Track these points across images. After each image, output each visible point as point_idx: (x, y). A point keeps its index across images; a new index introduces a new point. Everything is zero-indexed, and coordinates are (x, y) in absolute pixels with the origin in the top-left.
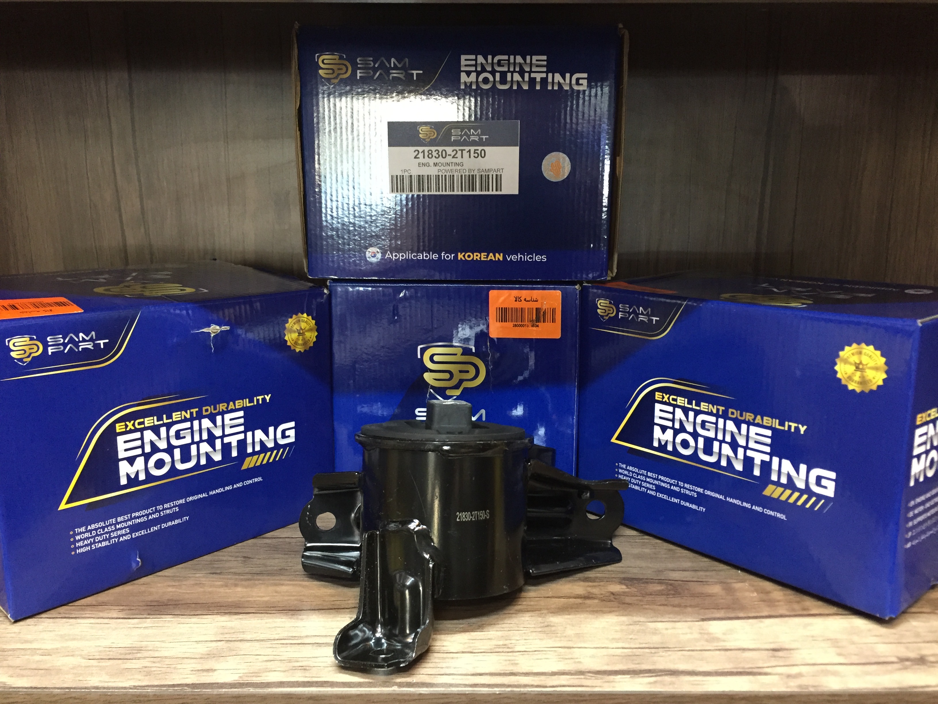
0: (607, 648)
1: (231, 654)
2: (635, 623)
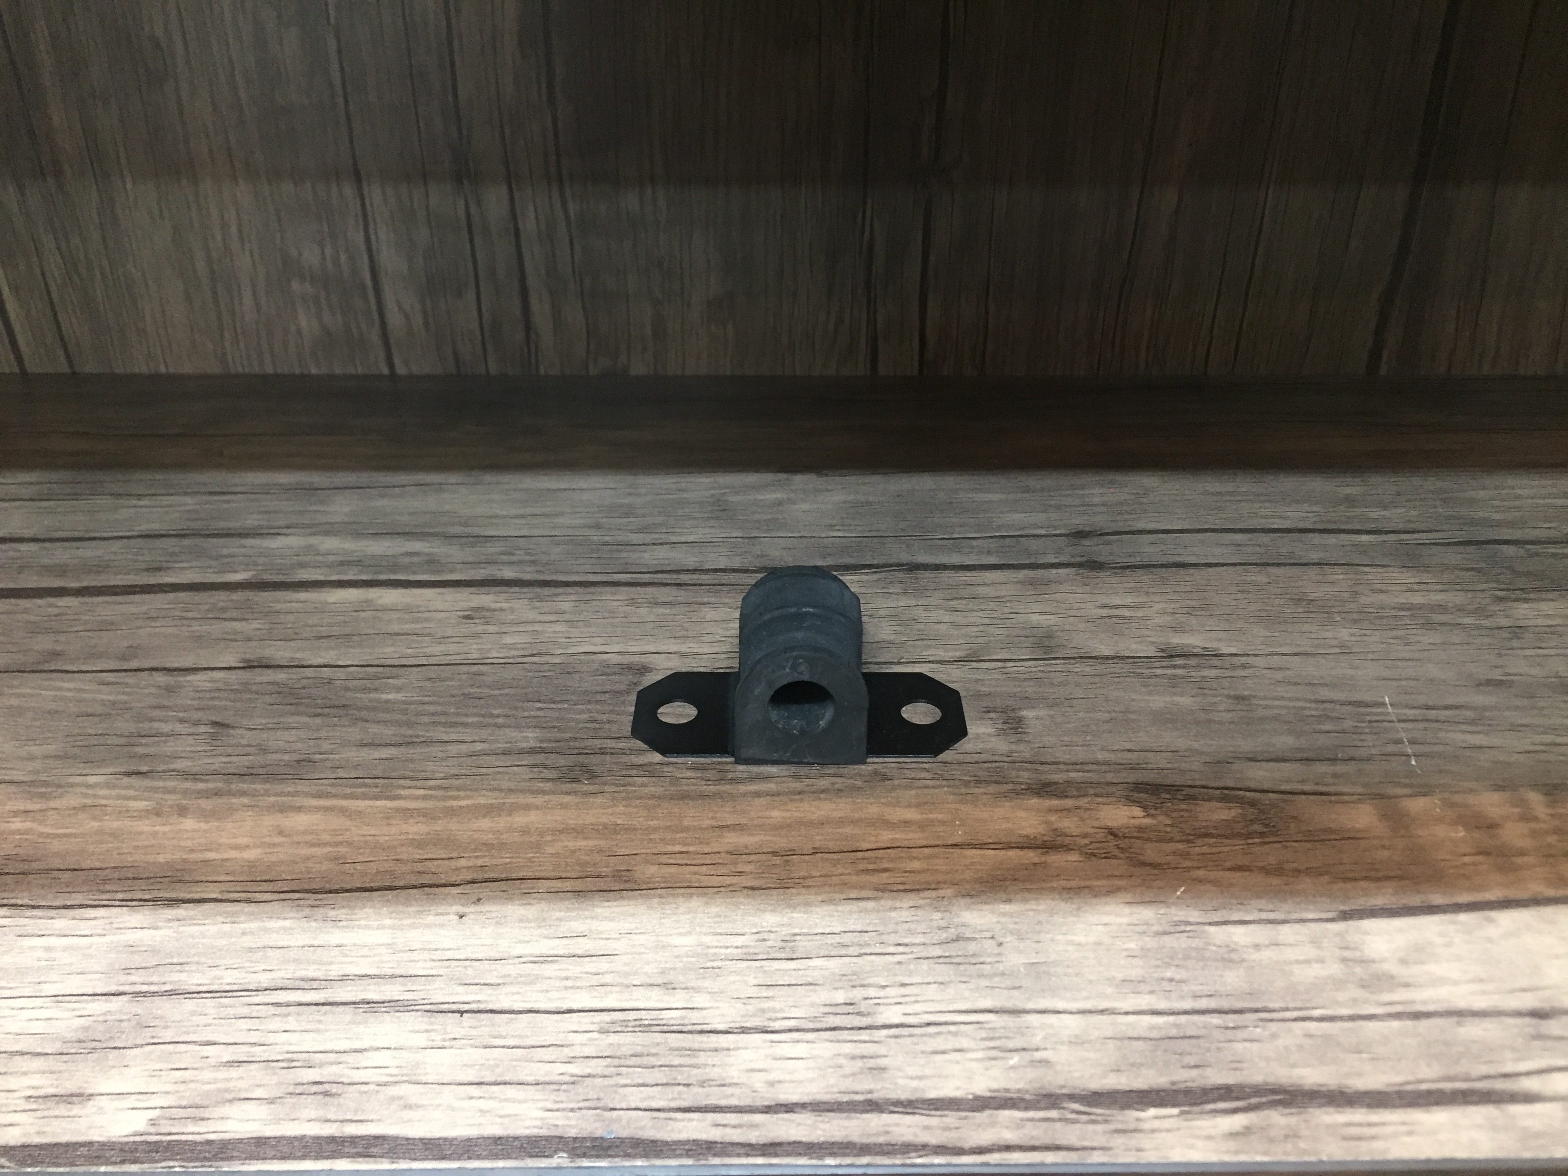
0: (1112, 1012)
1: (139, 1041)
2: (1178, 928)
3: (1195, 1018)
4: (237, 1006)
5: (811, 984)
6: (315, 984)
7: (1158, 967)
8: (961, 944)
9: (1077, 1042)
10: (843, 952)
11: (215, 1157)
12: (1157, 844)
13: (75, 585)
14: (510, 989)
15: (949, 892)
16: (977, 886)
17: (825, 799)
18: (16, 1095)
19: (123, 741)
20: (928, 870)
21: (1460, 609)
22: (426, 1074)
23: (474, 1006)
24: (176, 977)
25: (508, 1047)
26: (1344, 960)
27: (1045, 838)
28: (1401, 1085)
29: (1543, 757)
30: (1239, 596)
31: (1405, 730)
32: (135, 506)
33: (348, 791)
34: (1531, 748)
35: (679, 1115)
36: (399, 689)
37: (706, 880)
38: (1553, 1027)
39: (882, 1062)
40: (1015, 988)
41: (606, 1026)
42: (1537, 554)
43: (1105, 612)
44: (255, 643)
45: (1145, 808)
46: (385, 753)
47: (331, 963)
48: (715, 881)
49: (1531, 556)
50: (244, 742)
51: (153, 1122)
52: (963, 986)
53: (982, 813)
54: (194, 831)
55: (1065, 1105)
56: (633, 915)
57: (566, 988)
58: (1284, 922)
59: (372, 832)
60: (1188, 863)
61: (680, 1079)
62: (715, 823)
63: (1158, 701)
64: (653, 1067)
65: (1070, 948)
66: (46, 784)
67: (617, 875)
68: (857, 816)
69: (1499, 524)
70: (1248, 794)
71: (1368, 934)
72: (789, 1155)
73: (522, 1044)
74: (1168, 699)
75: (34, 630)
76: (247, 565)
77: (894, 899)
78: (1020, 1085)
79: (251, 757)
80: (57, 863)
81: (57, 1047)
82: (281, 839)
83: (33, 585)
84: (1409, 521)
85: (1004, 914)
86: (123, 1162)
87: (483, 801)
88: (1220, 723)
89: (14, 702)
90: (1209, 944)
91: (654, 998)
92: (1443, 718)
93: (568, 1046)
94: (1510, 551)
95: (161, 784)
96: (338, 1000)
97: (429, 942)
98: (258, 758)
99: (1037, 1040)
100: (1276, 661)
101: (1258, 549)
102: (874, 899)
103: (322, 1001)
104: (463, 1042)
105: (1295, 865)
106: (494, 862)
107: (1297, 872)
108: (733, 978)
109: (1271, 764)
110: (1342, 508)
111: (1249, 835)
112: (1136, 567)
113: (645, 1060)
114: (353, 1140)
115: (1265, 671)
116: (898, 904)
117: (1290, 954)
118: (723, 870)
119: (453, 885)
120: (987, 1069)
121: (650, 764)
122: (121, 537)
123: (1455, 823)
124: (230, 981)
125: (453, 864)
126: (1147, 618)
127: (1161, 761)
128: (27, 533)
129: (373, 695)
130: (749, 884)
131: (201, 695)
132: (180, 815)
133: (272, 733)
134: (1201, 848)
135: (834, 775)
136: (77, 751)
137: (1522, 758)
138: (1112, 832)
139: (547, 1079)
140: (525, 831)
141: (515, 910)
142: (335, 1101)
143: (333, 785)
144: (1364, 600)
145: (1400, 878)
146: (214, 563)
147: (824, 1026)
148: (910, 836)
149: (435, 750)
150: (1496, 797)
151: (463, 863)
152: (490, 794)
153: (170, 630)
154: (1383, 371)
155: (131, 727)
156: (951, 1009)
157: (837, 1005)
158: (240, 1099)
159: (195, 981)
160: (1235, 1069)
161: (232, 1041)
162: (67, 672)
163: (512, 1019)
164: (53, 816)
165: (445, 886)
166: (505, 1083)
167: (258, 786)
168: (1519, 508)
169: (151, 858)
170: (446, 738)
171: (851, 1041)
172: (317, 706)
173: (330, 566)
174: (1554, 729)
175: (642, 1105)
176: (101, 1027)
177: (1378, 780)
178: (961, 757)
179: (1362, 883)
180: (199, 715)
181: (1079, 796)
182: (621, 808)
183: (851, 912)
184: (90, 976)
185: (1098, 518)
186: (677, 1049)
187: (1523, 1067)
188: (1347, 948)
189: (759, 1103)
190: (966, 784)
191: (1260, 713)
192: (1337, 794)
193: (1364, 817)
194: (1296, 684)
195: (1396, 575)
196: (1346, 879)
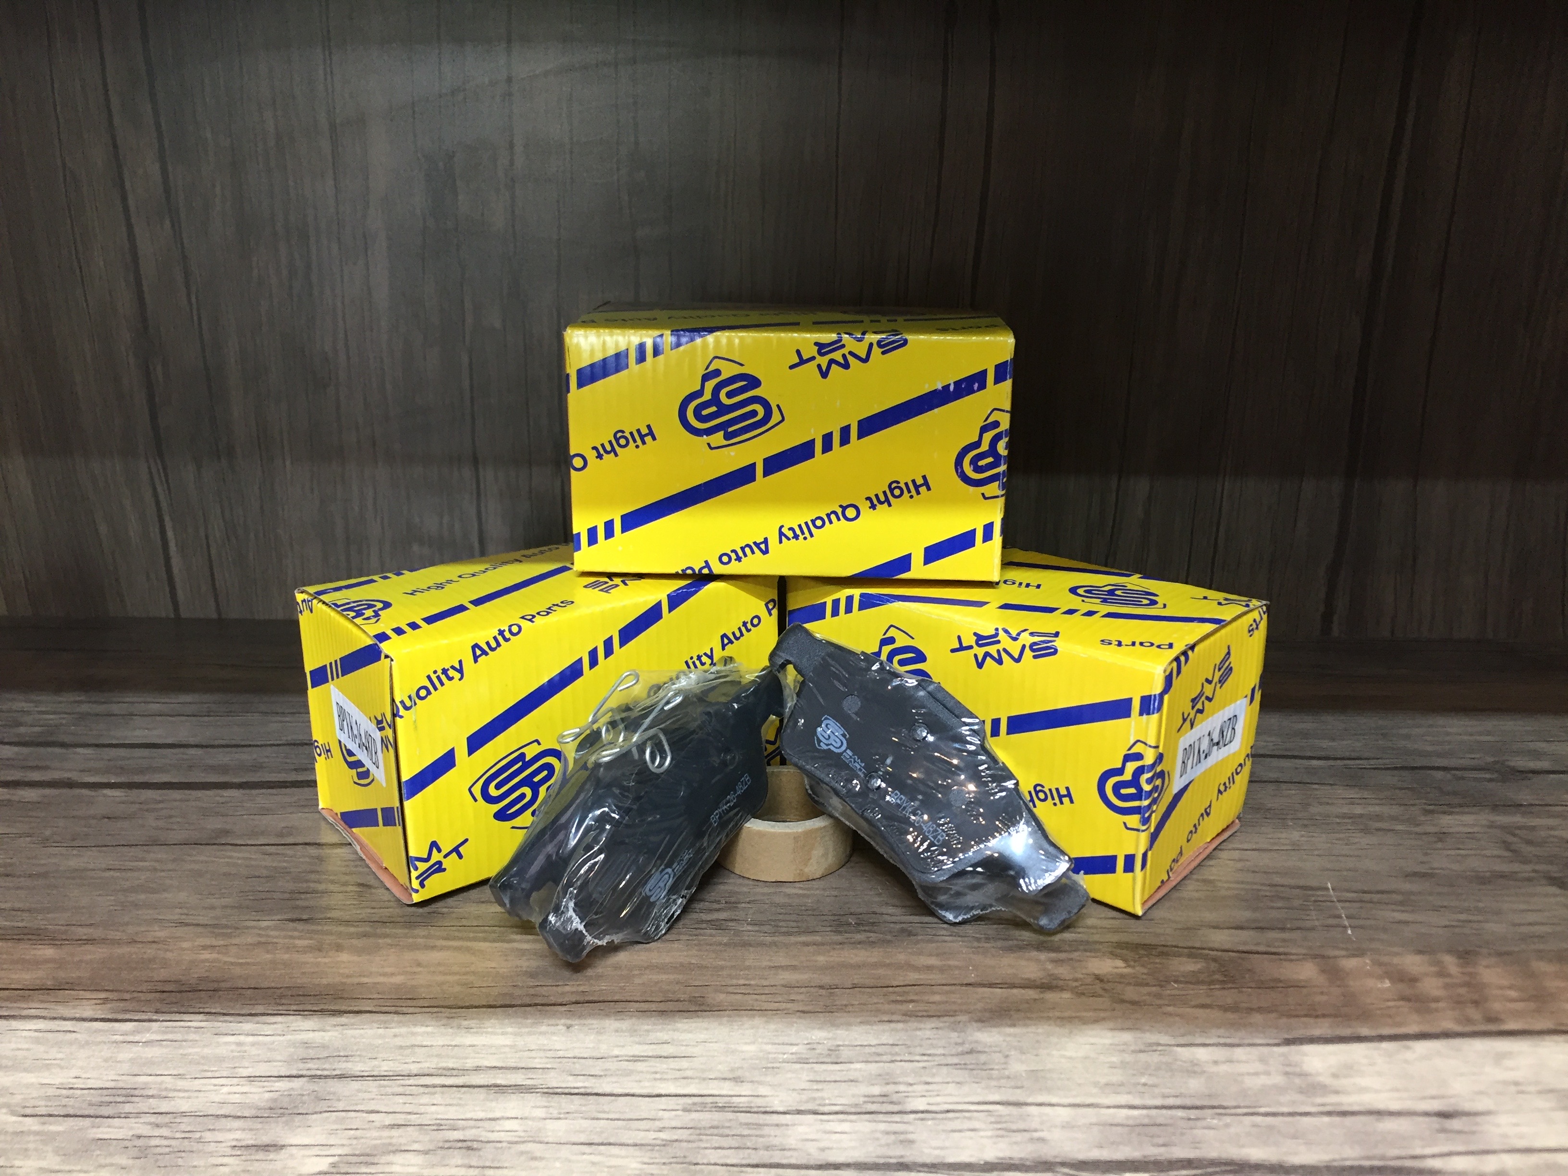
3: (1164, 1111)
4: (394, 1086)
5: (852, 1081)
6: (455, 1073)
7: (1134, 1075)
8: (975, 1055)
9: (1068, 1126)
10: (877, 1059)
12: (1135, 987)
13: (236, 780)
14: (609, 1079)
15: (964, 1018)
16: (987, 1015)
17: (861, 949)
18: (223, 1145)
19: (287, 896)
20: (947, 1002)
21: (1394, 819)
22: (547, 1136)
23: (582, 1091)
24: (343, 1065)
25: (611, 1120)
26: (1287, 1074)
27: (1044, 981)
28: (1330, 1161)
29: (1457, 930)
31: (1342, 908)
32: (281, 722)
33: (471, 935)
34: (1448, 923)
35: (749, 1169)
37: (765, 1006)
38: (1455, 1124)
39: (911, 1137)
40: (1017, 1088)
41: (689, 1107)
42: (1463, 779)
45: (1125, 960)
47: (466, 1058)
48: (773, 1006)
49: (1457, 779)
51: (334, 1165)
52: (976, 1085)
53: (989, 961)
54: (349, 962)
55: (1058, 1169)
56: (707, 1029)
57: (655, 1079)
58: (1239, 1045)
59: (493, 965)
60: (1160, 1002)
61: (749, 1144)
62: (771, 964)
64: (727, 1136)
65: (1063, 1060)
66: (226, 927)
67: (693, 1000)
68: (888, 961)
69: (1430, 754)
70: (1211, 953)
71: (1305, 1055)
73: (622, 1117)
75: (207, 813)
77: (920, 1022)
78: (1022, 1155)
79: (391, 910)
80: (241, 983)
81: (253, 1112)
82: (420, 969)
83: (203, 780)
84: (1354, 751)
85: (1010, 1035)
88: (1190, 900)
89: (194, 866)
90: (1176, 1060)
91: (727, 1088)
92: (1375, 900)
93: (659, 1120)
94: (1439, 775)
95: (320, 928)
96: (474, 1083)
97: (544, 1045)
98: (397, 910)
99: (1034, 1125)
102: (903, 1021)
103: (461, 1084)
104: (575, 1115)
105: (1248, 1005)
106: (593, 988)
107: (1250, 1010)
108: (789, 1075)
109: (1230, 931)
110: (1297, 739)
111: (1212, 982)
113: (721, 1131)
115: (1228, 862)
116: (922, 1026)
117: (1243, 1068)
118: (779, 999)
119: (560, 1005)
120: (995, 1143)
121: (718, 920)
122: (272, 745)
123: (1381, 978)
124: (386, 1068)
125: (560, 989)
128: (192, 741)
130: (800, 1009)
131: (346, 863)
132: (337, 951)
134: (1170, 990)
136: (249, 903)
137: (1441, 931)
138: (1099, 978)
139: (643, 1142)
141: (611, 1024)
142: (477, 1153)
143: (459, 931)
144: (1313, 810)
145: (1336, 1016)
147: (864, 1110)
148: (931, 977)
150: (1418, 959)
151: (567, 988)
154: (1336, 632)
155: (291, 886)
156: (967, 1100)
157: (874, 1096)
158: (401, 1151)
159: (359, 1068)
160: (1196, 1148)
161: (391, 1110)
162: (236, 845)
163: (613, 1101)
164: (233, 950)
165: (554, 1005)
166: (610, 1144)
167: (399, 931)
168: (1449, 743)
169: (317, 981)
171: (885, 1122)
174: (1467, 910)
175: (719, 1162)
176: (287, 1099)
177: (1318, 944)
179: (1304, 1019)
180: (347, 878)
181: (1071, 951)
182: (694, 952)
183: (884, 1031)
184: (275, 1064)
186: (747, 1124)
187: (1428, 1151)
188: (1289, 1065)
189: (812, 1162)
190: (978, 940)
191: (1223, 892)
192: (1285, 954)
193: (1307, 971)
194: (1253, 872)
195: (1340, 791)
196: (1290, 1016)
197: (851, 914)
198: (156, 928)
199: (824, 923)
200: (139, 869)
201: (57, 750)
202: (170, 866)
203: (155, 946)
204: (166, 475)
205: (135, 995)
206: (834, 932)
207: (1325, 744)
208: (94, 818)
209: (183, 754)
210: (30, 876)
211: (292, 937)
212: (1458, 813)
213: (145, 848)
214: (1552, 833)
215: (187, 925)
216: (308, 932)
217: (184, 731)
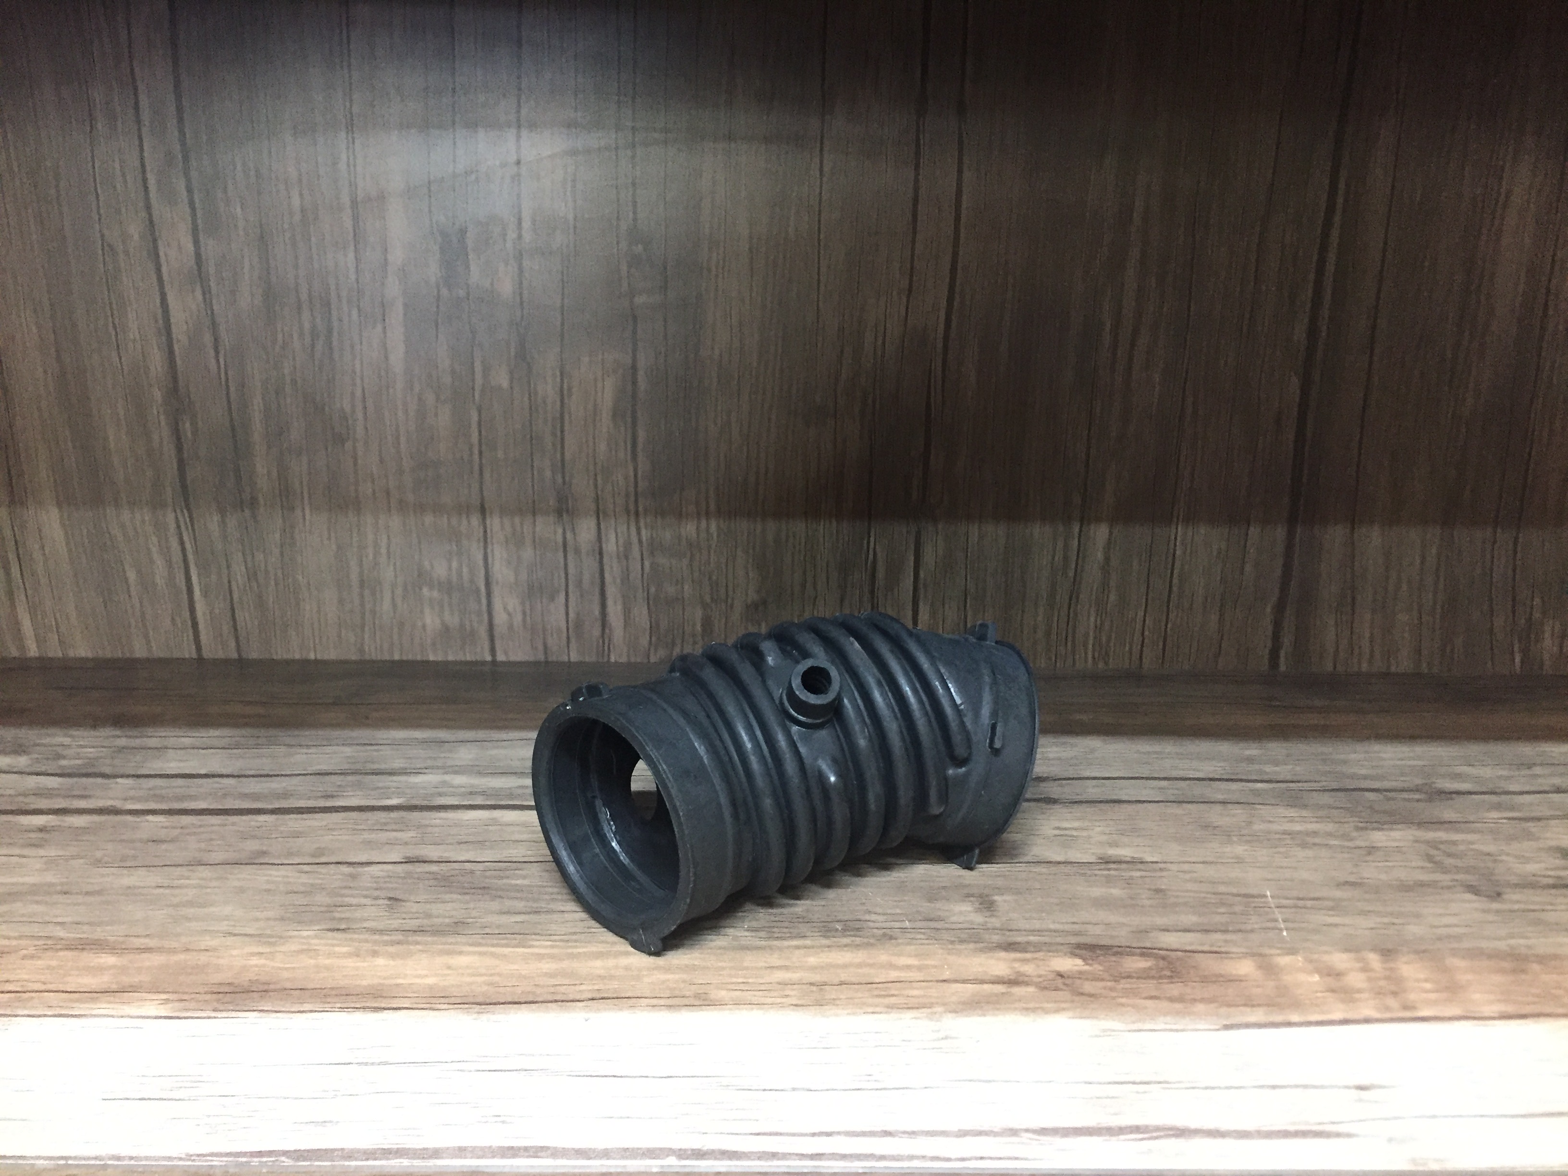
0: (1057, 1082)
2: (1105, 1033)
3: (1116, 1086)
4: (434, 1071)
5: (841, 1063)
6: (487, 1059)
8: (949, 1041)
10: (864, 1044)
11: (431, 1157)
12: (1094, 983)
13: (270, 807)
15: (940, 1009)
16: (960, 1006)
17: (848, 951)
19: (324, 909)
20: (923, 996)
21: (1330, 835)
23: (600, 1073)
24: (386, 1054)
26: (1224, 1054)
27: (1011, 977)
28: (1259, 1127)
29: (1382, 931)
30: (1161, 823)
31: (1279, 913)
32: (306, 753)
33: (495, 942)
34: (1373, 926)
35: (753, 1137)
36: (524, 877)
37: (763, 1000)
38: (1371, 1095)
39: (893, 1109)
40: (988, 1067)
42: (1394, 799)
43: (1057, 832)
44: (411, 846)
45: (1084, 960)
46: (519, 918)
47: (496, 1047)
48: (769, 1000)
49: (1389, 799)
50: (414, 910)
51: (385, 1138)
53: (963, 961)
54: (385, 966)
55: (1022, 1135)
58: (1183, 1030)
59: (516, 967)
60: (1114, 994)
61: (750, 1117)
62: (767, 965)
63: (1097, 892)
64: (731, 1110)
66: (270, 936)
67: (697, 996)
68: (871, 961)
69: (1365, 777)
70: (1161, 952)
72: (829, 1159)
73: (638, 1096)
74: (1104, 890)
75: (244, 836)
76: (399, 794)
77: (901, 1013)
78: (992, 1123)
79: (420, 920)
80: (288, 985)
82: (449, 972)
84: (1295, 775)
85: (980, 1023)
86: (367, 1159)
87: (594, 949)
88: (1142, 906)
89: (236, 884)
90: (1128, 1043)
91: (730, 1070)
92: (1309, 906)
93: (671, 1097)
94: (1371, 796)
95: (356, 936)
96: (504, 1068)
98: (426, 920)
99: (1001, 1098)
100: (1186, 867)
101: (1176, 792)
102: (886, 1013)
103: (493, 1069)
105: (1192, 997)
106: (607, 987)
107: (1194, 1001)
109: (1179, 934)
110: (1244, 764)
111: (1160, 977)
112: (1081, 802)
113: (725, 1106)
114: (526, 1149)
115: (1178, 873)
116: (902, 1016)
118: (776, 994)
119: (578, 1001)
122: (300, 775)
123: (1311, 973)
124: (426, 1056)
125: (577, 988)
126: (1090, 837)
127: (1098, 930)
128: (224, 771)
129: (505, 881)
130: (794, 1003)
131: (376, 880)
132: (373, 956)
133: (433, 905)
134: (1124, 984)
135: (855, 936)
136: (288, 915)
137: (1367, 932)
138: (1061, 975)
140: (627, 968)
141: (625, 1017)
142: (510, 1126)
143: (483, 938)
144: (1256, 827)
145: (1268, 1005)
146: (372, 793)
147: (852, 1088)
148: (910, 974)
149: (555, 917)
150: (1345, 956)
151: (583, 987)
152: (600, 945)
153: (347, 837)
154: (1283, 668)
155: (328, 900)
157: (860, 1076)
158: (443, 1125)
159: (400, 1056)
160: (1143, 1116)
161: (434, 1091)
162: (274, 864)
163: (629, 1082)
164: (280, 956)
165: (573, 1001)
167: (430, 939)
168: (1383, 767)
169: (358, 982)
170: (562, 909)
171: (870, 1097)
172: (464, 888)
173: (463, 795)
174: (1392, 914)
175: (726, 1131)
176: (339, 1083)
177: (1256, 944)
178: (947, 926)
179: (1241, 1008)
180: (377, 893)
181: (1036, 952)
183: (869, 1021)
185: (1052, 769)
186: (748, 1100)
187: (1346, 1118)
188: (1228, 1047)
190: (952, 942)
191: (1172, 900)
192: (1226, 953)
193: (1245, 968)
194: (1201, 882)
195: (1281, 811)
196: (1229, 1005)
197: (838, 921)
198: (207, 938)
199: (813, 929)
200: (186, 887)
201: (99, 780)
202: (215, 883)
203: (208, 954)
204: (192, 525)
205: (193, 996)
206: (824, 936)
207: (1268, 768)
208: (141, 841)
209: (217, 783)
210: (87, 893)
211: (333, 945)
212: (1387, 830)
213: (191, 868)
214: (1471, 847)
215: (235, 935)
216: (346, 939)
217: (215, 762)
